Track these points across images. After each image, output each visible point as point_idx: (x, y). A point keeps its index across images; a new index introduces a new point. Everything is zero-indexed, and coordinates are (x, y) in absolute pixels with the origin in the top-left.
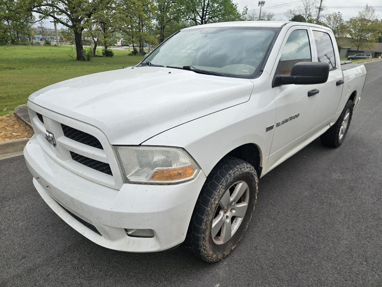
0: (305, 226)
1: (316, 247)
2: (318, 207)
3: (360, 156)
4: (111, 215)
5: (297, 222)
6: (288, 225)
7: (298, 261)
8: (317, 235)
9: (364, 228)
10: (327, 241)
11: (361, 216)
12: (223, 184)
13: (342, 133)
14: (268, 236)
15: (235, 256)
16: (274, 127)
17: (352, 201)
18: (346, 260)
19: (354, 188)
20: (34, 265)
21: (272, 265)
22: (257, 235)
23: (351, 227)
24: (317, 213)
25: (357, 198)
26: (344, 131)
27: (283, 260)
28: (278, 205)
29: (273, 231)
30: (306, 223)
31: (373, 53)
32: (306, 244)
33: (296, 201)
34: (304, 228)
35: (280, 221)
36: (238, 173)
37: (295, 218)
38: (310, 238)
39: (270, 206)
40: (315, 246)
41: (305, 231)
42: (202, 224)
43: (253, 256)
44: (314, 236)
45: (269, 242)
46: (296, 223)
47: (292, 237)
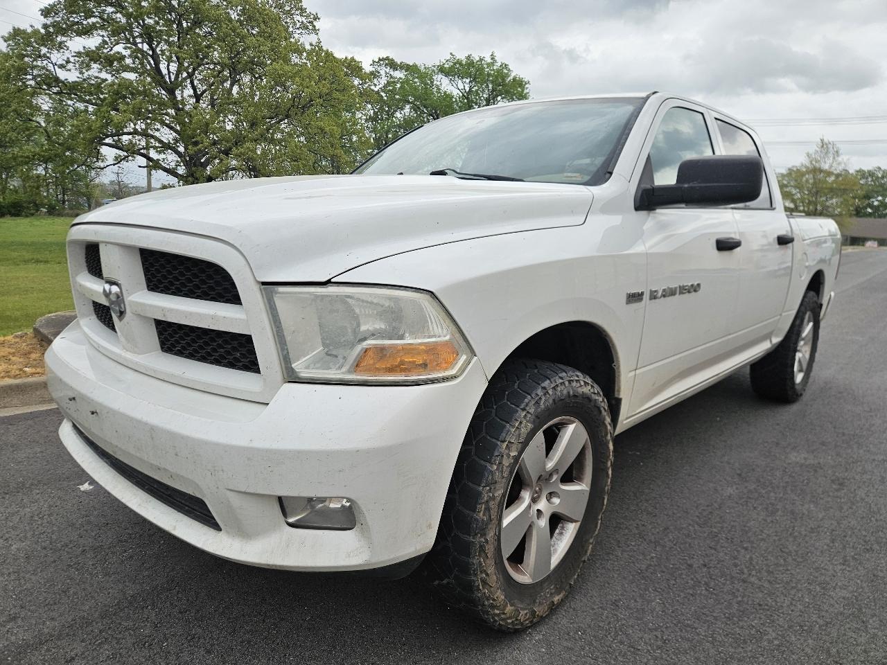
0: (735, 558)
1: (769, 604)
2: (763, 519)
3: (849, 420)
4: (249, 459)
5: (715, 549)
6: (694, 555)
7: (727, 635)
8: (769, 578)
9: (884, 564)
10: (795, 590)
11: (873, 538)
12: (528, 408)
13: (800, 371)
14: (644, 578)
15: (563, 620)
16: (644, 296)
17: (845, 508)
18: (851, 634)
19: (846, 481)
20: (36, 636)
21: (659, 643)
22: (616, 576)
23: (851, 560)
24: (762, 531)
25: (858, 502)
26: (805, 366)
27: (687, 631)
28: (664, 514)
29: (656, 568)
30: (738, 551)
31: (847, 239)
32: (743, 597)
33: (708, 506)
34: (735, 563)
35: (673, 548)
36: (563, 391)
37: (708, 541)
38: (753, 584)
39: (645, 516)
40: (768, 601)
41: (738, 568)
42: (478, 506)
43: (609, 623)
44: (762, 581)
45: (647, 592)
46: (713, 551)
47: (705, 582)
